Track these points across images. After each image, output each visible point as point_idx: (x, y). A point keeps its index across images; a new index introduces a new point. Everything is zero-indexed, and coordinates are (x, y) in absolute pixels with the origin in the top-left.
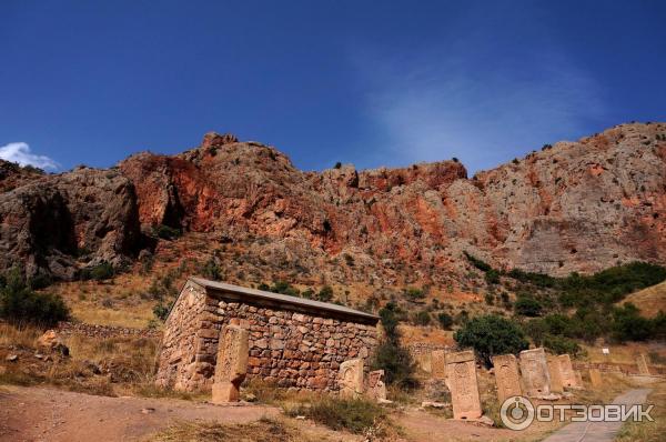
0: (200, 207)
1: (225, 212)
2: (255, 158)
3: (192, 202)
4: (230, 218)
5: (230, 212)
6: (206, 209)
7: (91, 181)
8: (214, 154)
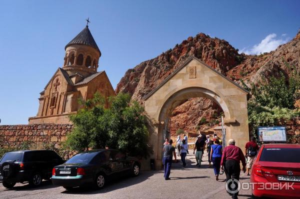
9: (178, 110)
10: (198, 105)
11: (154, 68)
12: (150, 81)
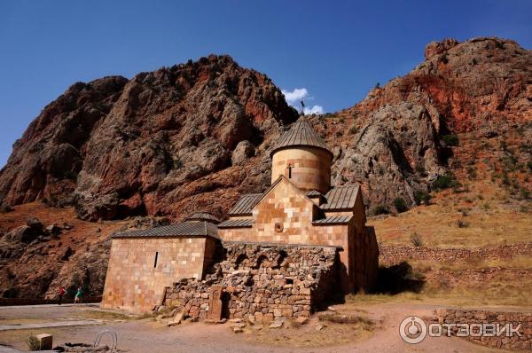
0: (455, 111)
1: (479, 110)
2: (486, 53)
3: (447, 109)
4: (485, 114)
5: (483, 109)
6: (461, 111)
7: (398, 115)
8: (446, 61)
9: (217, 181)
10: (261, 176)
11: (147, 91)
12: (138, 113)
